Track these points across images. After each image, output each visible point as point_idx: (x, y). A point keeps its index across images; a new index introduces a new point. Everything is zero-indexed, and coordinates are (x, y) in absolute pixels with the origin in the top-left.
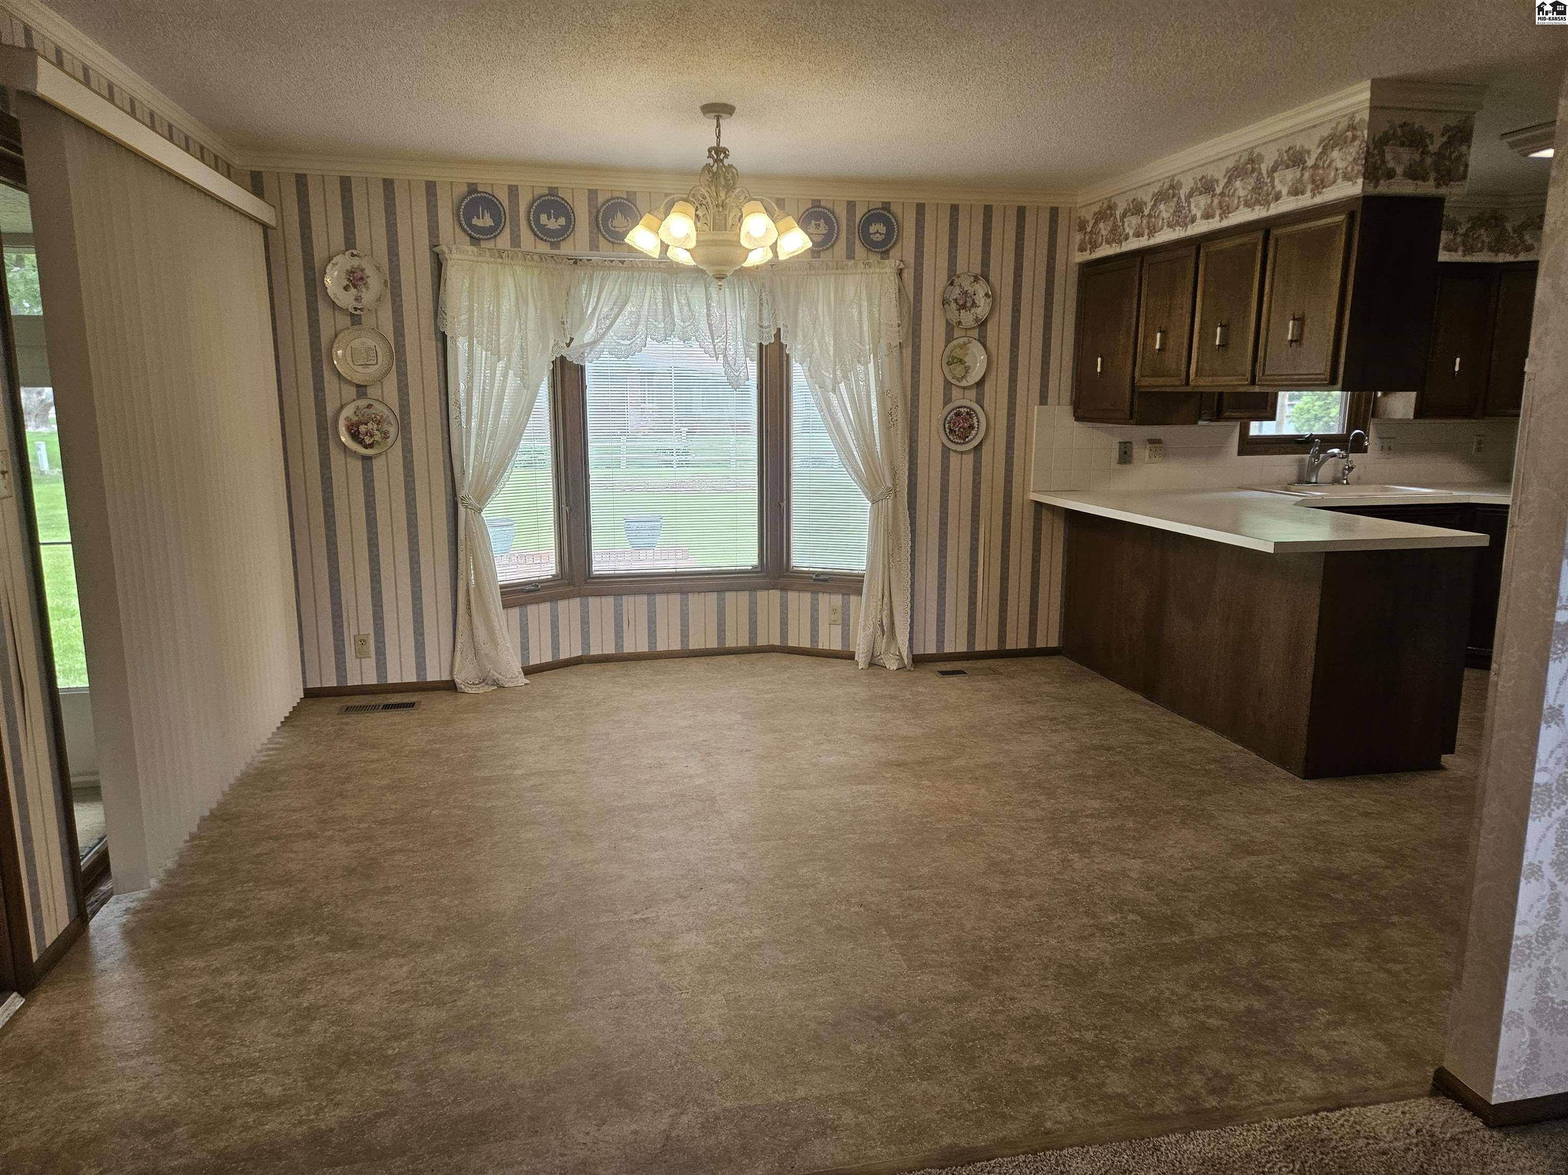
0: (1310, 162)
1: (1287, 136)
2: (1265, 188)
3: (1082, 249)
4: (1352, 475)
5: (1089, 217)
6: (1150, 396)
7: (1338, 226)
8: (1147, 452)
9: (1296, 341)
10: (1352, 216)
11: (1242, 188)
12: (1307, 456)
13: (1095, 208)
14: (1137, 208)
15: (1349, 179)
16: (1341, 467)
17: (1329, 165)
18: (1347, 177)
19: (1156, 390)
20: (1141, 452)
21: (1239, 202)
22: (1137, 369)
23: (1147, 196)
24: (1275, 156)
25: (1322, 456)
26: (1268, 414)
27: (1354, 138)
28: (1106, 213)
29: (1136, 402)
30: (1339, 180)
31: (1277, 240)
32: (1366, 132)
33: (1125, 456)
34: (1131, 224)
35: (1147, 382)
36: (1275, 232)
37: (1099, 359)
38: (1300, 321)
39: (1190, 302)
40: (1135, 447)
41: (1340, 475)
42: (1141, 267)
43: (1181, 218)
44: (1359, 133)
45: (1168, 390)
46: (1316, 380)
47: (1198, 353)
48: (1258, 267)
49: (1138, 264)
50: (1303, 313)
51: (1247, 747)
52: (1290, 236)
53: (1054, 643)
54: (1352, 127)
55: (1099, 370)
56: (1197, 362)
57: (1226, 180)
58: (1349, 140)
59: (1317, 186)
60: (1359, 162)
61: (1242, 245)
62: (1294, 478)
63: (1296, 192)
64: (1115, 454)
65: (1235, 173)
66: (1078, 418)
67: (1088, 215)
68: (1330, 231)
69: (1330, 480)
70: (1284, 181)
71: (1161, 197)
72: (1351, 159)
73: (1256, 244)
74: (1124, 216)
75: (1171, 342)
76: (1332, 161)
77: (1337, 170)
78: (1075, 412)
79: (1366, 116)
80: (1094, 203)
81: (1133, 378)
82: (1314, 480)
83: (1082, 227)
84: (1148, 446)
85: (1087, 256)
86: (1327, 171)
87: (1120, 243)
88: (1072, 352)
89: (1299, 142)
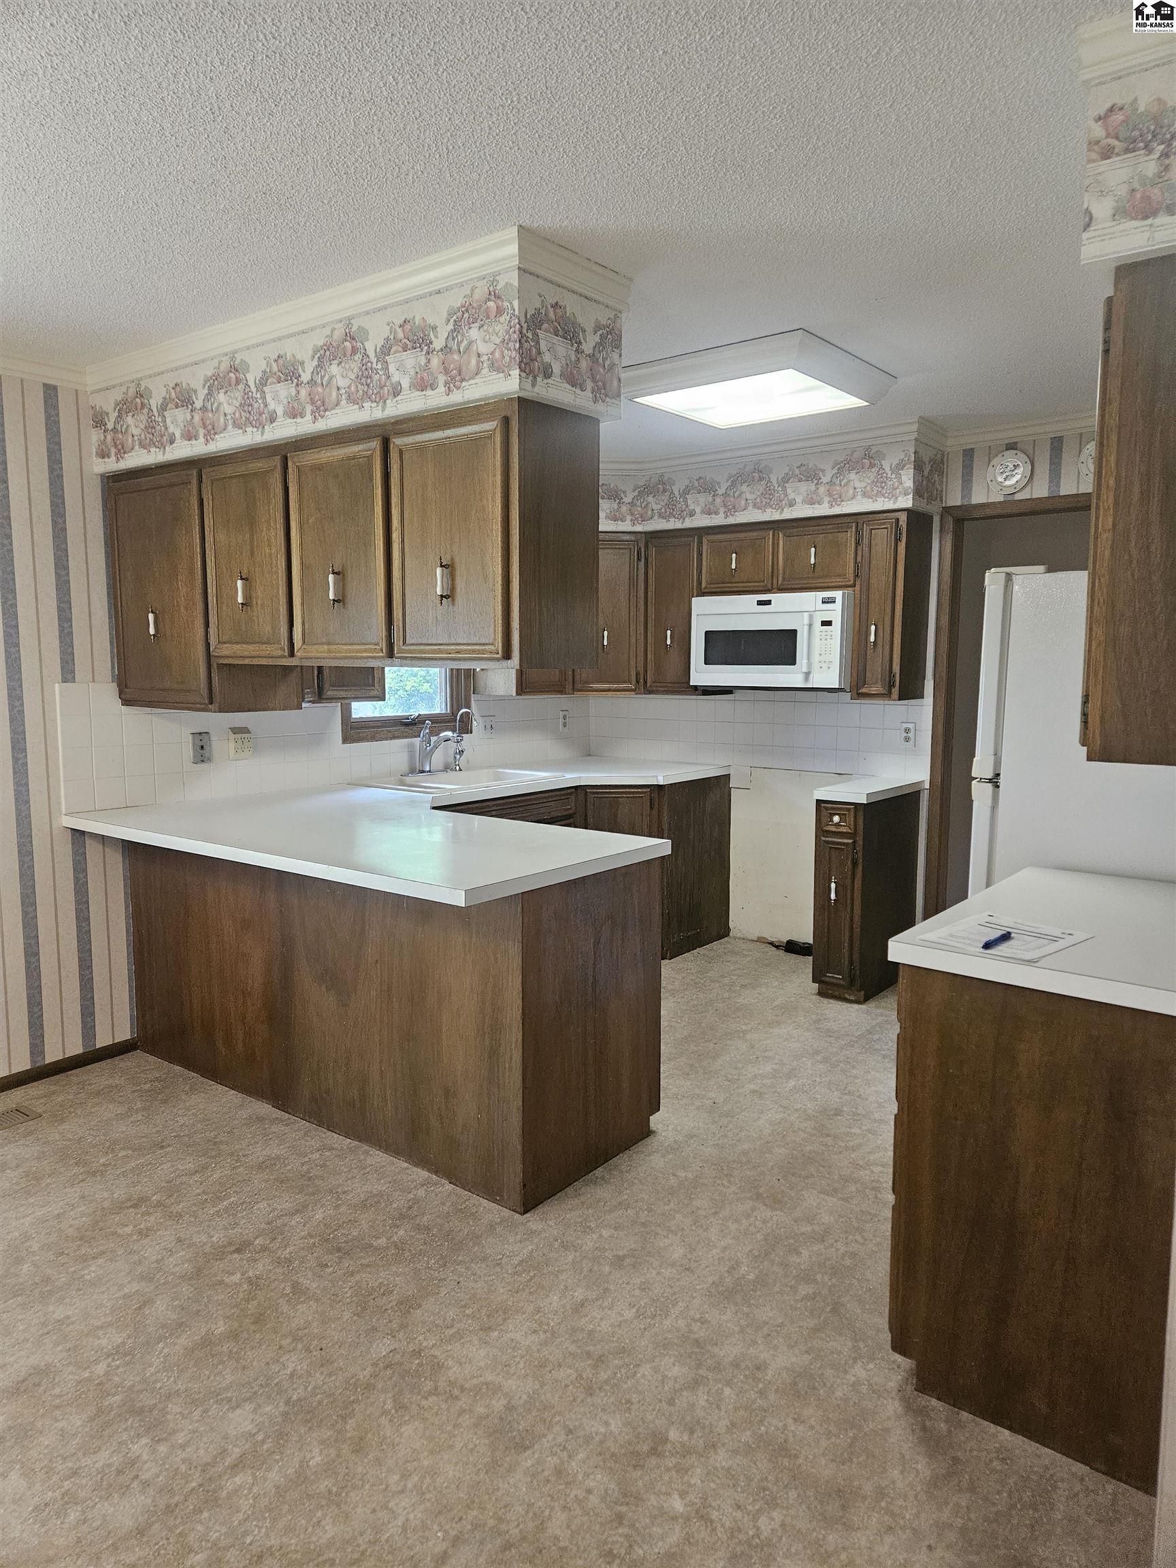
0: (438, 344)
1: (400, 304)
2: (376, 377)
3: (103, 455)
4: (463, 760)
5: (109, 407)
6: (232, 670)
7: (490, 436)
8: (232, 745)
9: (447, 597)
10: (506, 421)
11: (341, 375)
12: (417, 741)
13: (117, 395)
14: (185, 400)
15: (499, 370)
16: (451, 752)
17: (467, 348)
18: (495, 367)
19: (247, 662)
20: (222, 745)
21: (339, 395)
22: (212, 630)
23: (196, 381)
24: (385, 331)
25: (433, 739)
26: (375, 693)
27: (500, 311)
28: (135, 402)
29: (215, 679)
30: (485, 371)
31: (401, 452)
32: (516, 304)
33: (202, 749)
34: (176, 420)
35: (226, 651)
36: (398, 441)
37: (151, 616)
38: (448, 567)
39: (281, 533)
40: (214, 738)
41: (451, 760)
42: (200, 481)
43: (251, 414)
44: (506, 304)
45: (264, 662)
46: (483, 652)
47: (303, 610)
48: (379, 492)
49: (195, 482)
50: (452, 559)
51: (436, 1173)
52: (421, 449)
53: (124, 1034)
54: (494, 295)
55: (152, 631)
56: (303, 624)
57: (315, 363)
58: (493, 315)
59: (453, 378)
60: (511, 345)
61: (349, 458)
62: (404, 767)
63: (422, 385)
64: (188, 750)
65: (328, 354)
66: (127, 702)
67: (107, 403)
68: (477, 442)
69: (441, 767)
70: (403, 367)
71: (217, 383)
72: (498, 341)
73: (370, 458)
74: (163, 408)
75: (259, 592)
76: (470, 343)
77: (479, 355)
78: (121, 694)
79: (514, 278)
80: (114, 387)
81: (208, 645)
82: (428, 769)
83: (99, 421)
84: (232, 736)
85: (113, 465)
86: (465, 357)
87: (162, 447)
88: (106, 604)
89: (419, 314)
